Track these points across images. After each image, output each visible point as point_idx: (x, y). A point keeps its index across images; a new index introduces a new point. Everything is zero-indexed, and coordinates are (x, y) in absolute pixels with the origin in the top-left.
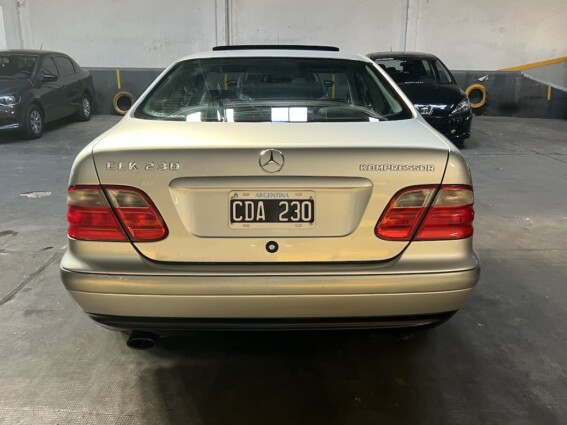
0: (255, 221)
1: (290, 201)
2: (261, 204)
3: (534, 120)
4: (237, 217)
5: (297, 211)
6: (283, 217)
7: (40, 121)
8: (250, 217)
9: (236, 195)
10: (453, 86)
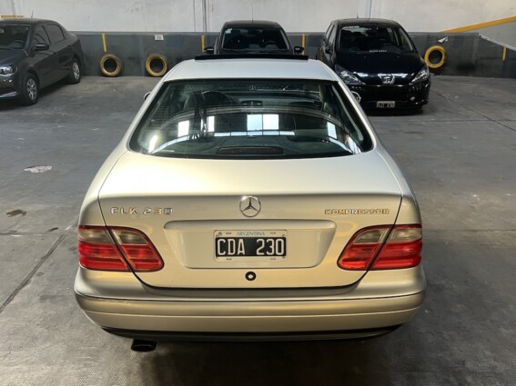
0: (236, 255)
1: (265, 239)
2: (241, 241)
3: (489, 79)
4: (221, 252)
5: (272, 247)
6: (260, 251)
7: (35, 88)
8: (232, 251)
9: (220, 233)
10: (414, 54)
